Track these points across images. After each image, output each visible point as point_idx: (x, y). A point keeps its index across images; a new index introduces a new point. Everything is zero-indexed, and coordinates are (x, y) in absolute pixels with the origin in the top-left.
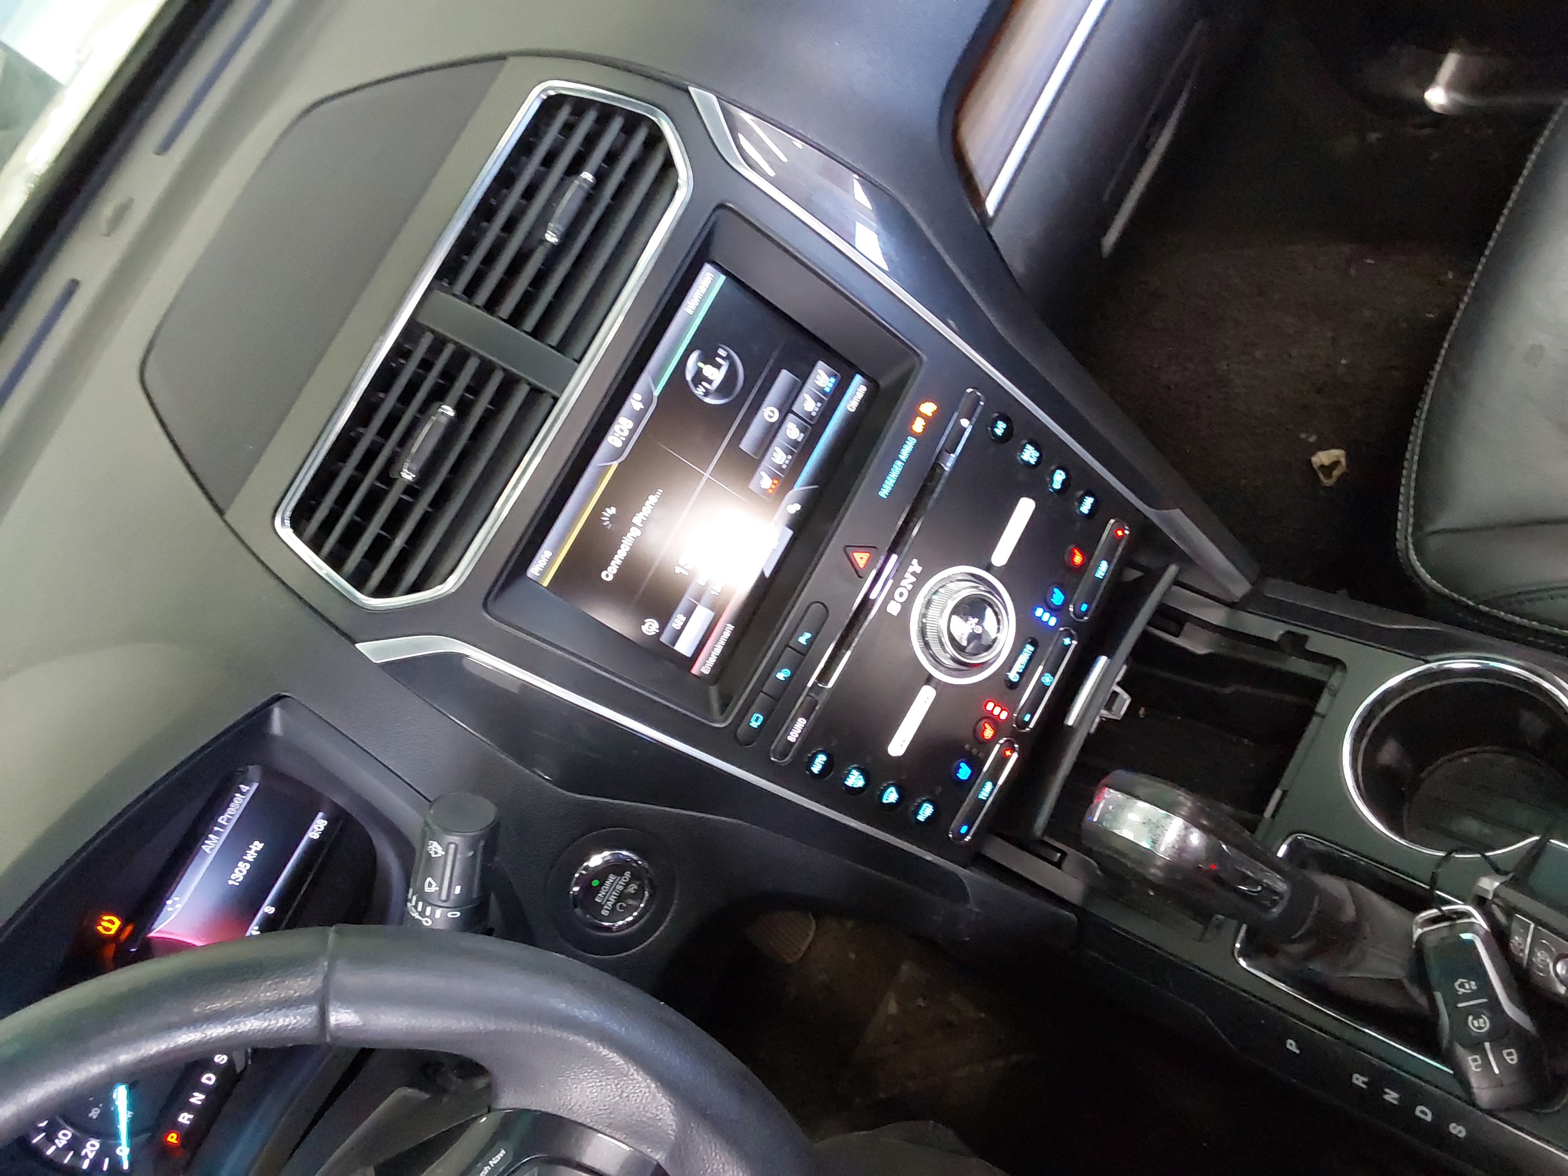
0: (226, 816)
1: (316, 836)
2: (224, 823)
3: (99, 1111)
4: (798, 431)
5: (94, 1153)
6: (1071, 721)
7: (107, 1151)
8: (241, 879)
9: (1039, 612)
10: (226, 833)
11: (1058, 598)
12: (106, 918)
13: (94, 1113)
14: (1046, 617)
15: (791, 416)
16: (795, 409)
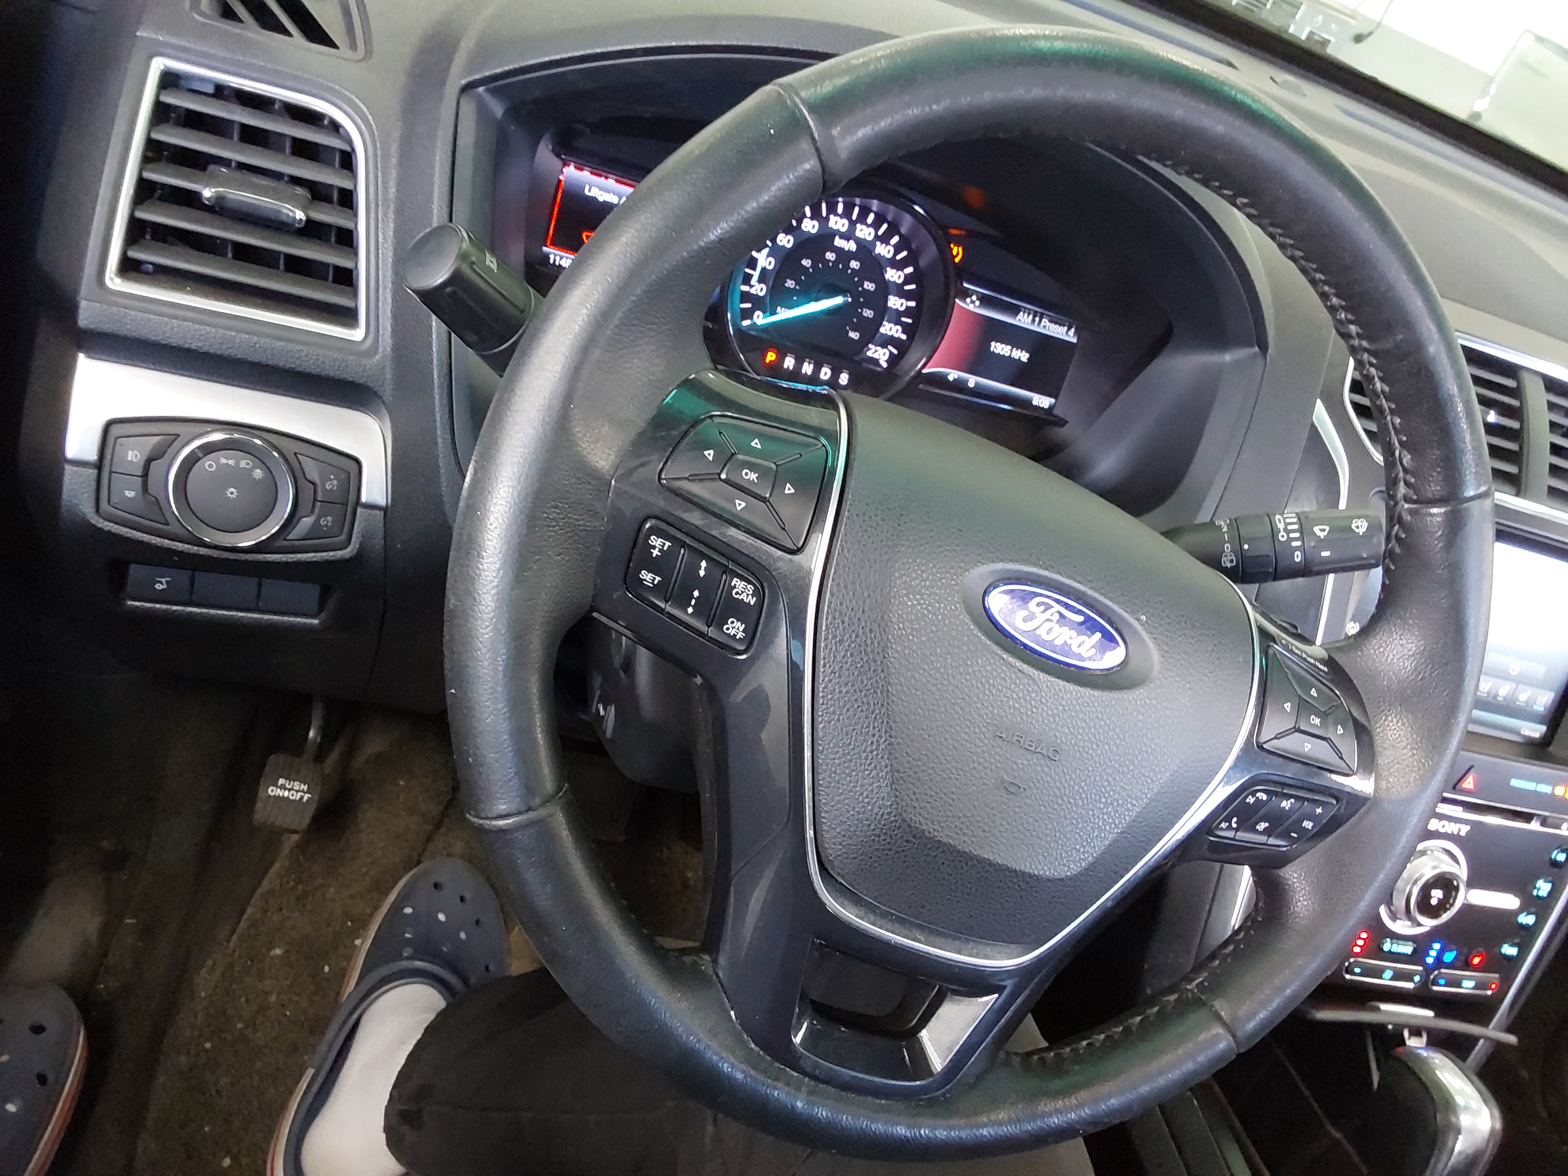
0: (1048, 324)
1: (1035, 403)
2: (1043, 324)
3: (792, 287)
4: (1505, 694)
5: (755, 293)
6: (1384, 1007)
7: (758, 303)
8: (996, 352)
9: (1437, 946)
10: (1034, 328)
11: (1449, 957)
12: (960, 249)
13: (790, 284)
14: (1433, 953)
15: (1514, 685)
16: (1520, 686)
